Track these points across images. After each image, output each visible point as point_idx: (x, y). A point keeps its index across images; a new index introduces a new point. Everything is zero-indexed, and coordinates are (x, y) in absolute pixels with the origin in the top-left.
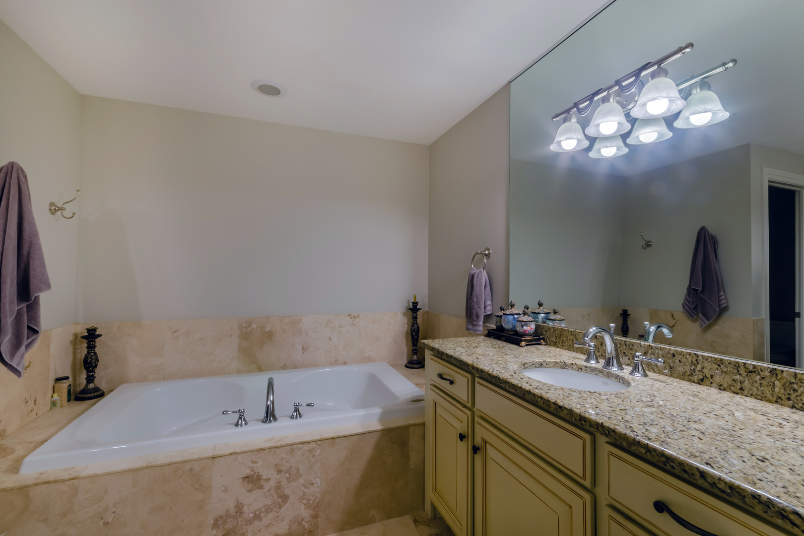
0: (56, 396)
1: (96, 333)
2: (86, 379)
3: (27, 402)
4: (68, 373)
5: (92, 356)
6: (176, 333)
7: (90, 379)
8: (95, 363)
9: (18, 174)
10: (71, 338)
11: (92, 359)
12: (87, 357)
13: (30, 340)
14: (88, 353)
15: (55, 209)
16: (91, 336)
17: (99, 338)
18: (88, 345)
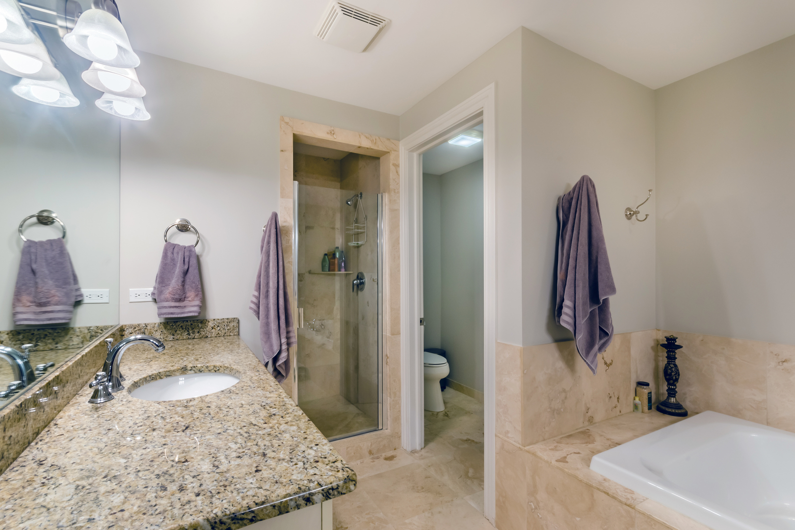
0: (637, 399)
1: (676, 344)
2: (667, 390)
3: (611, 397)
4: (649, 379)
5: (672, 368)
6: (785, 363)
7: (672, 393)
8: (676, 377)
9: (587, 185)
10: (652, 343)
11: (672, 371)
12: (667, 367)
13: (602, 341)
14: (668, 363)
15: (630, 214)
16: (671, 345)
17: (681, 349)
18: (668, 355)
